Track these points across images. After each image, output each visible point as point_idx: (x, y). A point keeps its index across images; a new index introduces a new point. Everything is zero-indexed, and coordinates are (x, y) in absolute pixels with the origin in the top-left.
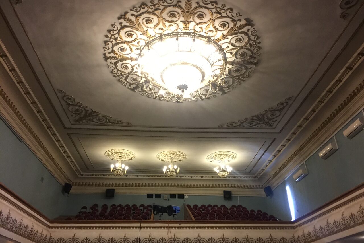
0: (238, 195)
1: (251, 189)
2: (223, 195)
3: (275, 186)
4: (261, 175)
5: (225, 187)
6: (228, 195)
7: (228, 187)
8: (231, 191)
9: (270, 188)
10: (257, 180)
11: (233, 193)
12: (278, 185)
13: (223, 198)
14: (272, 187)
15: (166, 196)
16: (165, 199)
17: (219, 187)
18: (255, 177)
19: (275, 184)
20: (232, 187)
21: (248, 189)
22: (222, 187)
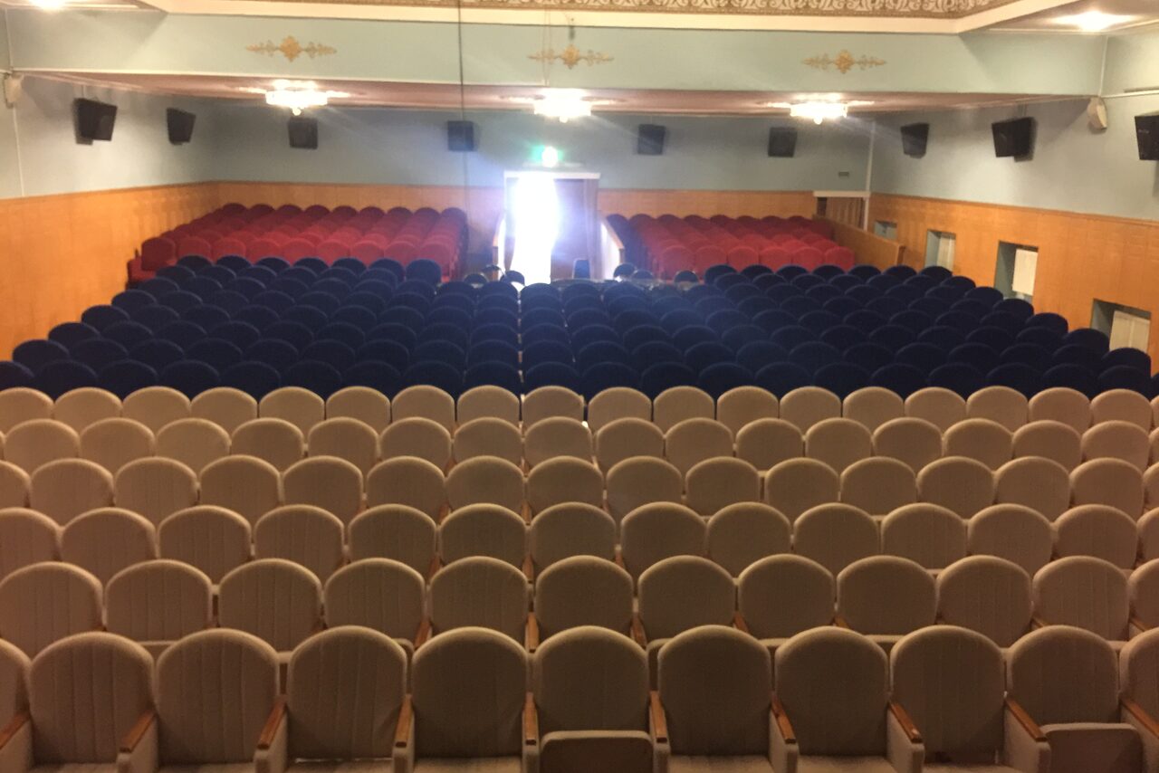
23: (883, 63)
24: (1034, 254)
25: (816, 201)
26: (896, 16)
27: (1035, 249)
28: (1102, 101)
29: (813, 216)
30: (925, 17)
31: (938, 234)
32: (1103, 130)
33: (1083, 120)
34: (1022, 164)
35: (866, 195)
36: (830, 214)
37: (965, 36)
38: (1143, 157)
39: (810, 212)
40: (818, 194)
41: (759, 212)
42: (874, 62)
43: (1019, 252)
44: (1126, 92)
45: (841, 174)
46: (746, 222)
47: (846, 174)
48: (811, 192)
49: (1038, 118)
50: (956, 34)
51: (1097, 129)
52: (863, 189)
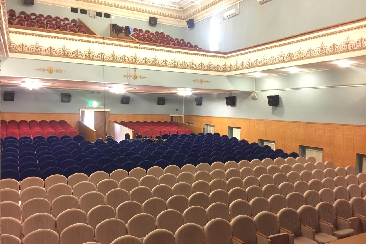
0: (162, 22)
1: (174, 19)
2: (148, 21)
3: (199, 20)
4: (188, 7)
5: (152, 13)
6: (153, 21)
7: (155, 14)
8: (157, 18)
9: (193, 21)
10: (182, 11)
11: (158, 20)
12: (203, 19)
13: (148, 23)
14: (194, 20)
15: (92, 13)
16: (91, 16)
17: (146, 12)
18: (180, 8)
19: (199, 18)
20: (158, 14)
21: (172, 18)
22: (149, 13)
23: (210, 82)
24: (240, 129)
25: (170, 117)
26: (212, 71)
27: (240, 128)
28: (255, 92)
29: (170, 121)
30: (218, 71)
31: (208, 125)
32: (256, 99)
33: (250, 97)
34: (233, 108)
35: (183, 115)
36: (174, 121)
37: (227, 76)
38: (269, 105)
39: (169, 120)
40: (171, 115)
41: (155, 121)
42: (208, 82)
43: (234, 129)
44: (262, 90)
45: (176, 110)
46: (152, 123)
47: (178, 110)
48: (169, 115)
49: (237, 96)
50: (225, 76)
51: (255, 99)
52: (182, 114)
